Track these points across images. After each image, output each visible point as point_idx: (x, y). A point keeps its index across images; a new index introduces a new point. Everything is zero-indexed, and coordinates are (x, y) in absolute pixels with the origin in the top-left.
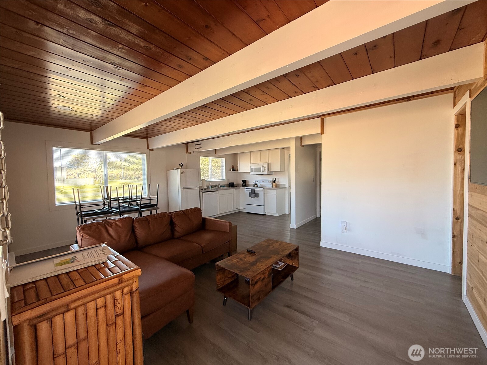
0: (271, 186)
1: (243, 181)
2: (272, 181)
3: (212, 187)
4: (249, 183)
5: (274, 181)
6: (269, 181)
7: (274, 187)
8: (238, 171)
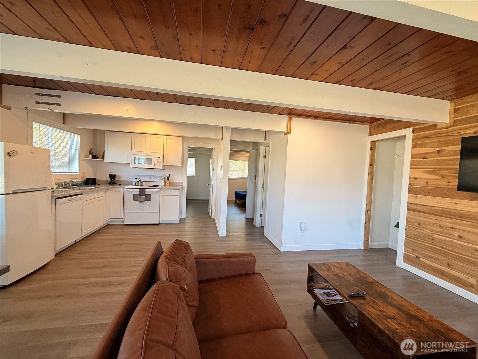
0: (163, 184)
1: (110, 176)
2: (163, 178)
3: (58, 185)
5: (168, 179)
6: (160, 178)
7: (168, 185)
8: (103, 160)
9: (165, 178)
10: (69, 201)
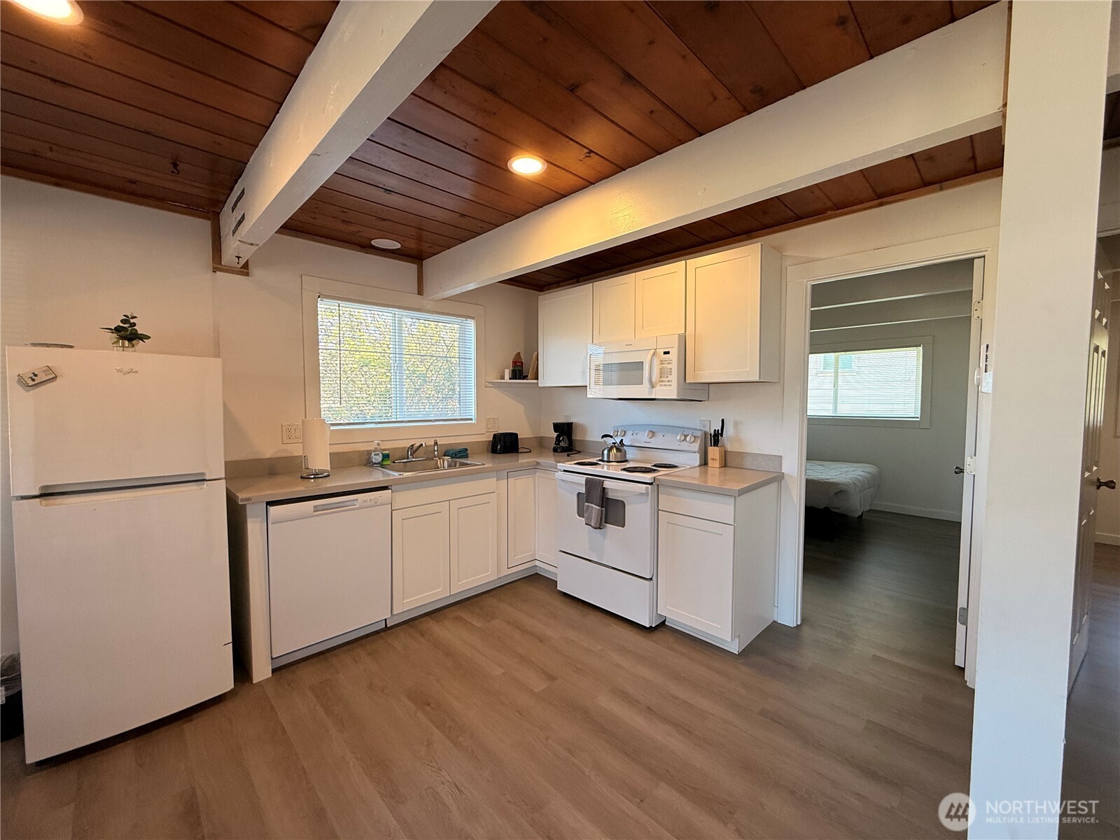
0: (696, 459)
1: (557, 427)
2: (699, 434)
3: (386, 457)
4: (588, 438)
5: (716, 438)
6: (686, 436)
7: (714, 464)
8: (536, 381)
9: (706, 433)
10: (315, 511)
